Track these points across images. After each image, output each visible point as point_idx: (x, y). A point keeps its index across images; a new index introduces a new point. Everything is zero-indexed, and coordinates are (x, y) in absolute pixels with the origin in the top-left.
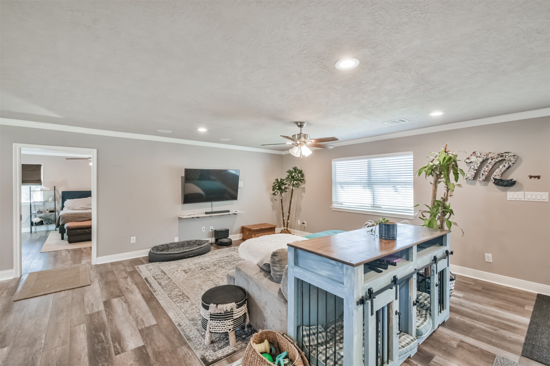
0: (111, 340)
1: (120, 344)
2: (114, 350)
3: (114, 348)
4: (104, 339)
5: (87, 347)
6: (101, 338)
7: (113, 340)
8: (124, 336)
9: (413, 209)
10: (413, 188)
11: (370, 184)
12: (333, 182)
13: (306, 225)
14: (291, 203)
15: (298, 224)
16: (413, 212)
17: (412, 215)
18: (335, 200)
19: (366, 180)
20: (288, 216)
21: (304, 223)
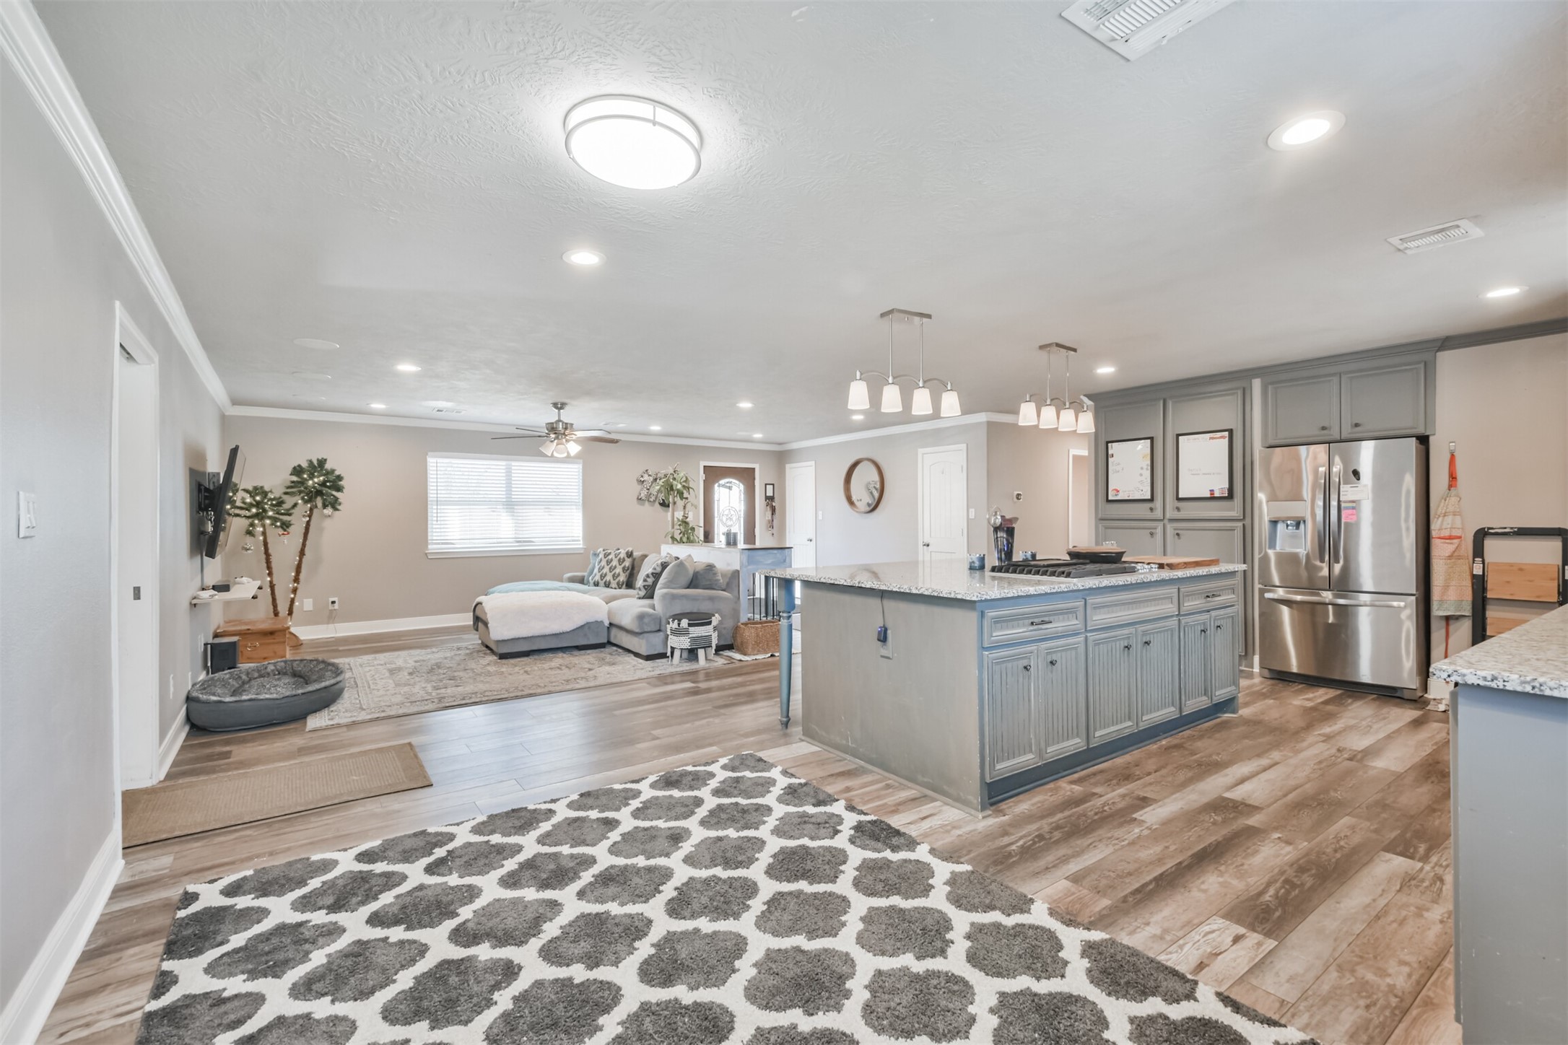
9: (581, 538)
10: (581, 511)
11: (510, 504)
12: (429, 499)
13: (336, 606)
14: (302, 553)
15: (305, 609)
16: (581, 542)
17: (581, 546)
18: (435, 538)
19: (501, 495)
20: (295, 591)
21: (333, 602)
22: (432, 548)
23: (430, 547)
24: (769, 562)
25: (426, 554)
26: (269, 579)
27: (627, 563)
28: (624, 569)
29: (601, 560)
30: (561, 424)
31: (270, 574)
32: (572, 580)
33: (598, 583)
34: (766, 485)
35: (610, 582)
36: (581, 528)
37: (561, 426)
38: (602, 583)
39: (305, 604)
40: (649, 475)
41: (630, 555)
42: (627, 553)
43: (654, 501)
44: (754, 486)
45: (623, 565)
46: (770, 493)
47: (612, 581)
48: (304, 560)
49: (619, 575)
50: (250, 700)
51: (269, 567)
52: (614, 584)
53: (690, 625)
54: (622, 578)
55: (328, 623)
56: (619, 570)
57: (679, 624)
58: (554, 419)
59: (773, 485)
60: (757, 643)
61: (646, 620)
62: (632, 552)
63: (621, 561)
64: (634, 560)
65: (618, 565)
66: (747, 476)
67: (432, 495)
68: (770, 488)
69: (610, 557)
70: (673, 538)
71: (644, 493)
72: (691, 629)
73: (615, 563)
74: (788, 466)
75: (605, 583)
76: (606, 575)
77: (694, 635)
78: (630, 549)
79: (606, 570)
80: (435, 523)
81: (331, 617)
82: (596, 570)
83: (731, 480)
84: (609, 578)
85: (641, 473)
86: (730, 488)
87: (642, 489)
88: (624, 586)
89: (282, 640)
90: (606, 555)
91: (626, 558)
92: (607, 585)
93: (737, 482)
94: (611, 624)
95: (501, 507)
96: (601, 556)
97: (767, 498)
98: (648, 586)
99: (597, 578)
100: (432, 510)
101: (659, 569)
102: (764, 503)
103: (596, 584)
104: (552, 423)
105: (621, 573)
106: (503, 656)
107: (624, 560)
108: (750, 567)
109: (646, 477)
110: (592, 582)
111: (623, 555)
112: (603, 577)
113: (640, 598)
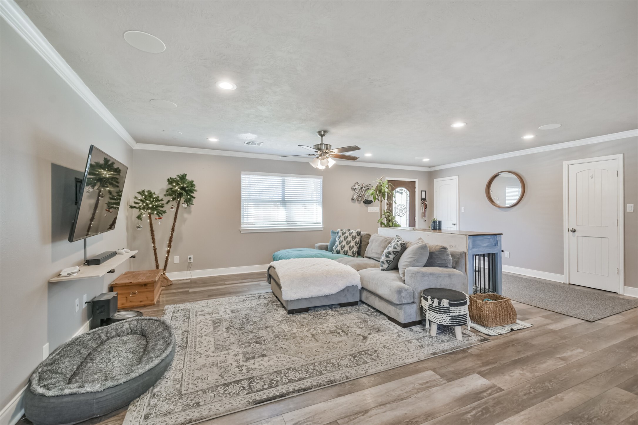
0: (479, 401)
1: (484, 391)
2: (495, 393)
3: (493, 395)
4: (479, 409)
5: (503, 420)
6: (477, 413)
7: (479, 399)
8: (466, 392)
9: (321, 222)
10: (321, 206)
11: (284, 202)
12: (242, 199)
13: (192, 260)
14: (173, 230)
15: (175, 262)
16: (322, 224)
17: (321, 227)
18: (244, 221)
19: (280, 198)
20: (168, 252)
21: (190, 258)
22: (243, 227)
23: (242, 226)
24: (485, 245)
25: (240, 230)
26: (153, 245)
27: (358, 239)
28: (356, 242)
29: (340, 237)
30: (323, 145)
31: (154, 242)
32: (321, 248)
33: (339, 251)
34: (421, 191)
35: (347, 251)
36: (321, 216)
37: (323, 147)
38: (342, 252)
39: (175, 259)
40: (359, 185)
41: (359, 234)
42: (357, 233)
43: (361, 200)
44: (415, 192)
45: (355, 241)
46: (423, 196)
47: (349, 250)
48: (174, 234)
49: (353, 247)
50: (71, 394)
51: (153, 238)
52: (350, 253)
53: (450, 305)
54: (355, 249)
55: (187, 270)
56: (352, 244)
57: (439, 303)
58: (320, 142)
59: (425, 191)
60: (496, 318)
61: (403, 294)
62: (360, 232)
63: (354, 238)
64: (361, 237)
65: (352, 240)
66: (410, 186)
67: (243, 197)
68: (423, 193)
69: (346, 235)
70: (382, 223)
71: (356, 196)
72: (452, 308)
73: (350, 239)
74: (435, 180)
75: (344, 252)
76: (344, 246)
77: (454, 314)
78: (359, 230)
79: (344, 243)
80: (245, 212)
81: (189, 267)
82: (337, 243)
83: (402, 188)
84: (347, 248)
85: (353, 184)
86: (401, 193)
87: (354, 194)
88: (357, 254)
89: (152, 289)
90: (343, 234)
91: (357, 236)
92: (346, 253)
93: (406, 190)
94: (362, 288)
95: (279, 204)
96: (340, 234)
97: (422, 199)
98: (390, 261)
99: (339, 248)
100: (243, 205)
101: (399, 249)
102: (420, 202)
103: (338, 252)
104: (319, 145)
105: (354, 246)
106: (291, 312)
107: (355, 237)
108: (474, 250)
109: (357, 187)
110: (335, 251)
111: (354, 234)
112: (342, 248)
113: (384, 270)
